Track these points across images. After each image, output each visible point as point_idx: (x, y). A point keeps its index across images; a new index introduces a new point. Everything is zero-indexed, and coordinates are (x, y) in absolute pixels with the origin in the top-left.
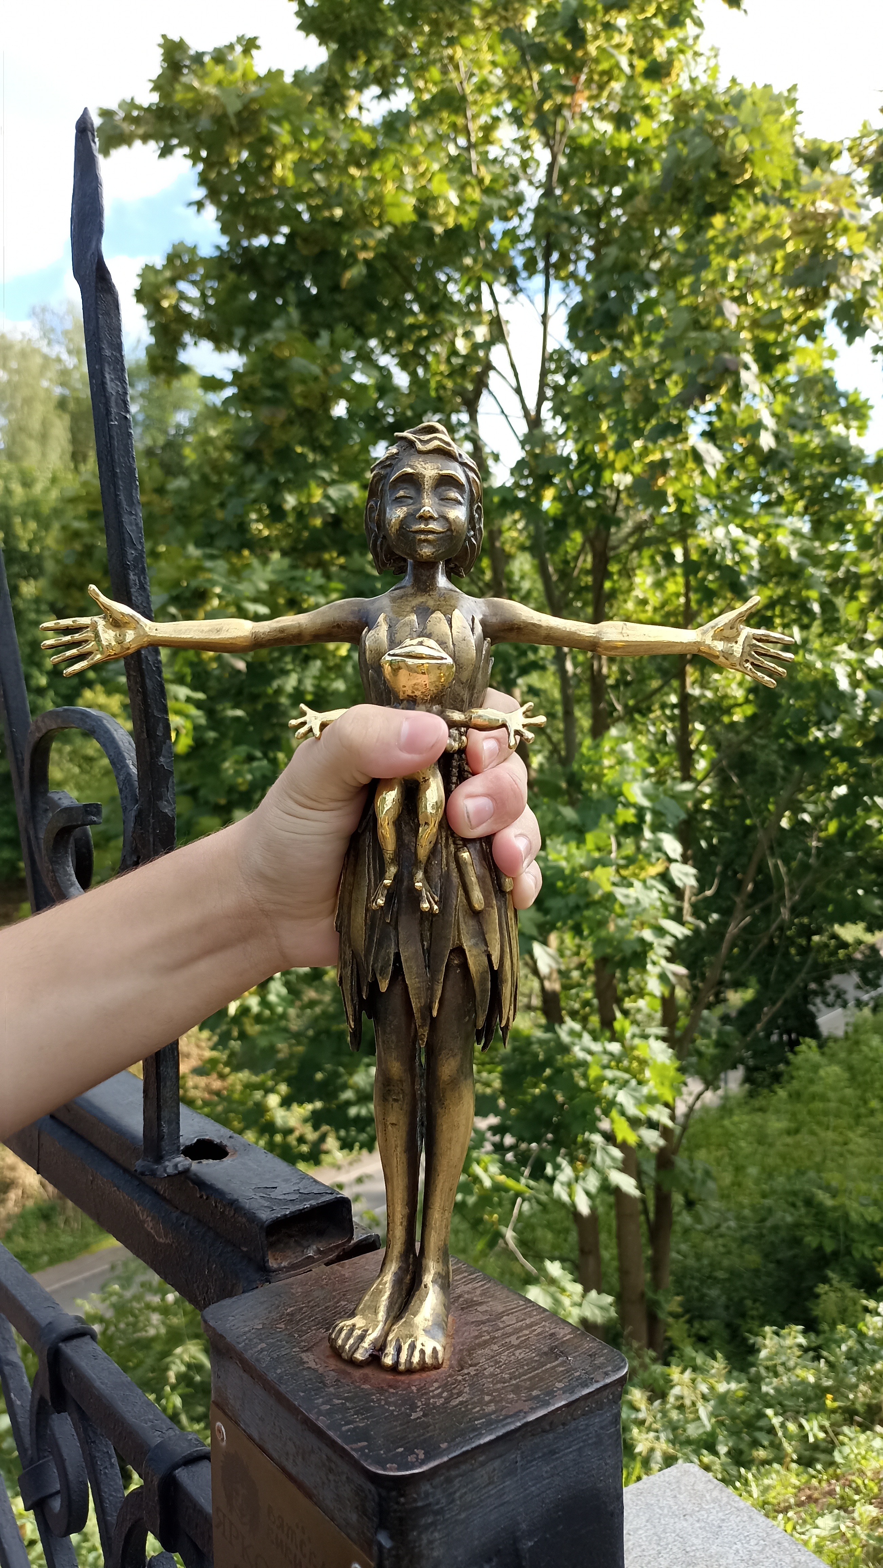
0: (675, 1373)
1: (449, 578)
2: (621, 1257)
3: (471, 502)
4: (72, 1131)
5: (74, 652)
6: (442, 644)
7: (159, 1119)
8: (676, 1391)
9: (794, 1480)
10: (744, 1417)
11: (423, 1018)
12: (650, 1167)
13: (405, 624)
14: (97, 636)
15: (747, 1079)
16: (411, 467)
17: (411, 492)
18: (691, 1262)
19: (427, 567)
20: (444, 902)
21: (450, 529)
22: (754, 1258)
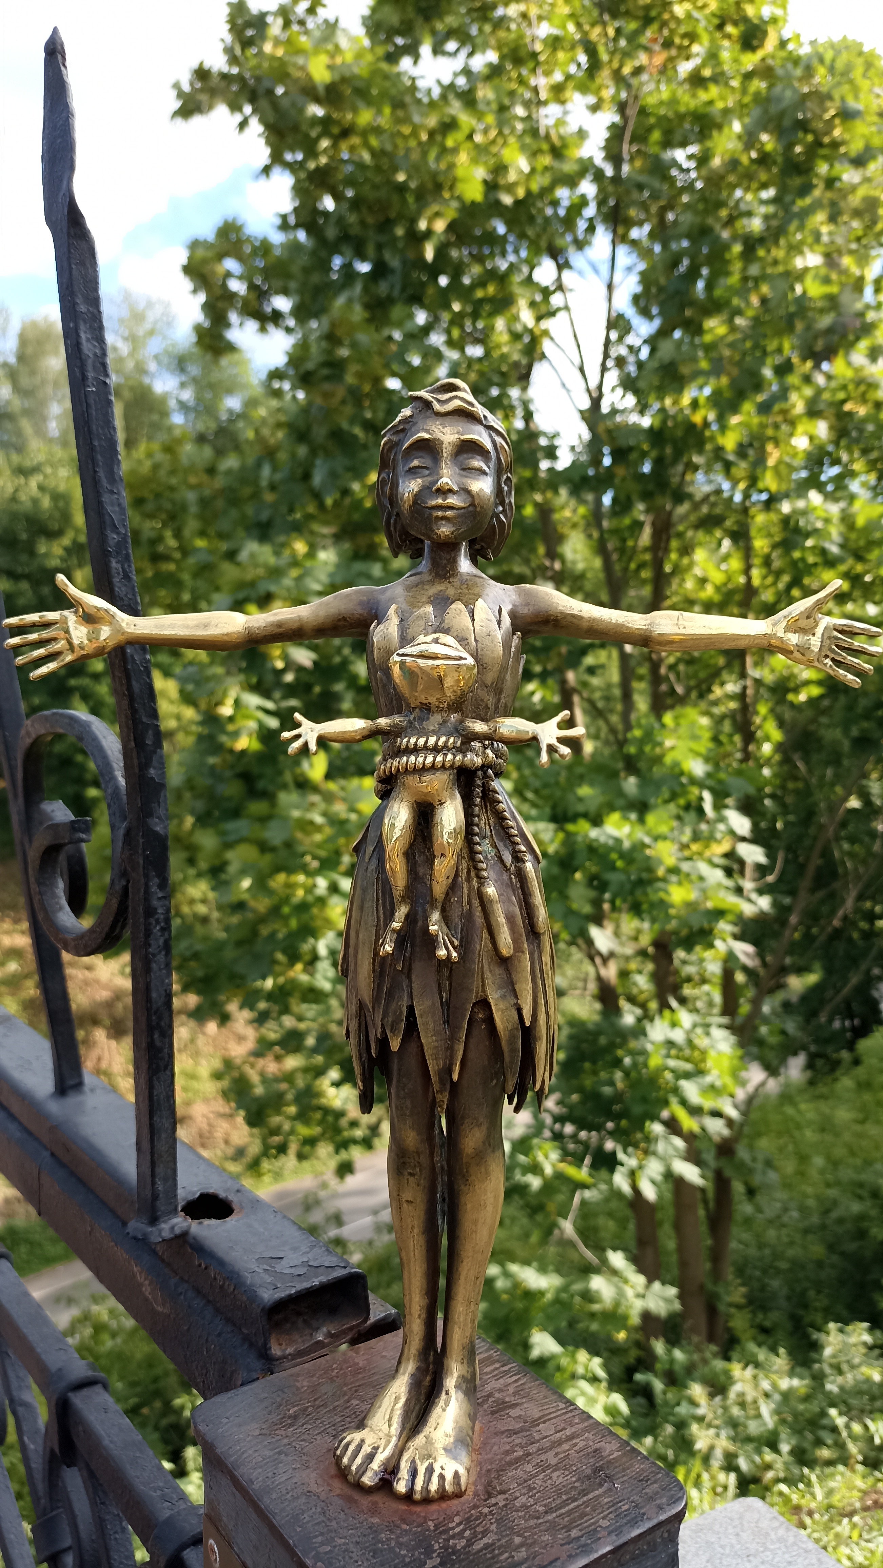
0: (736, 1369)
1: (474, 561)
2: (680, 1249)
3: (499, 472)
4: (72, 1174)
5: (41, 652)
6: (462, 640)
7: (153, 1175)
8: (737, 1388)
9: (859, 1483)
10: (808, 1415)
11: (442, 1081)
12: (709, 1157)
13: (419, 617)
14: (67, 631)
15: (810, 1066)
16: (427, 431)
17: (427, 462)
18: (753, 1252)
19: (449, 547)
20: (465, 947)
21: (472, 504)
22: (817, 1250)
